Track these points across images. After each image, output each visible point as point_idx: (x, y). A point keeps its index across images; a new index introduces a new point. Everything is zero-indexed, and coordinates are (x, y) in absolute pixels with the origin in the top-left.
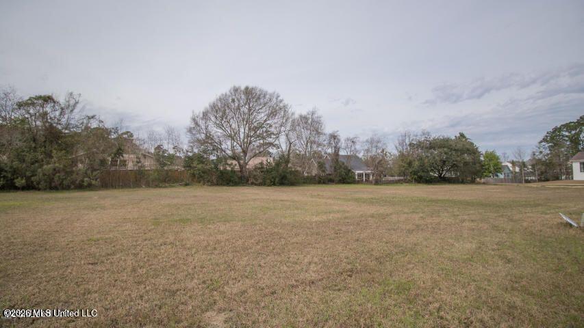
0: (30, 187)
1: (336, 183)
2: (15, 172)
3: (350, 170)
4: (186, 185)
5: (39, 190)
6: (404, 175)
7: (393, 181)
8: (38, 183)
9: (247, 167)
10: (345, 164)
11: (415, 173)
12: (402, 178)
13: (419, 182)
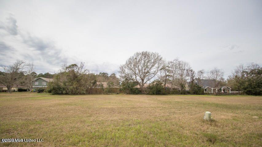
0: (67, 94)
1: (191, 94)
2: (64, 89)
3: (200, 88)
4: (118, 94)
5: (69, 94)
6: (239, 90)
7: (233, 93)
8: (69, 92)
9: (144, 86)
10: (198, 84)
11: (245, 89)
12: (237, 92)
13: (249, 94)
